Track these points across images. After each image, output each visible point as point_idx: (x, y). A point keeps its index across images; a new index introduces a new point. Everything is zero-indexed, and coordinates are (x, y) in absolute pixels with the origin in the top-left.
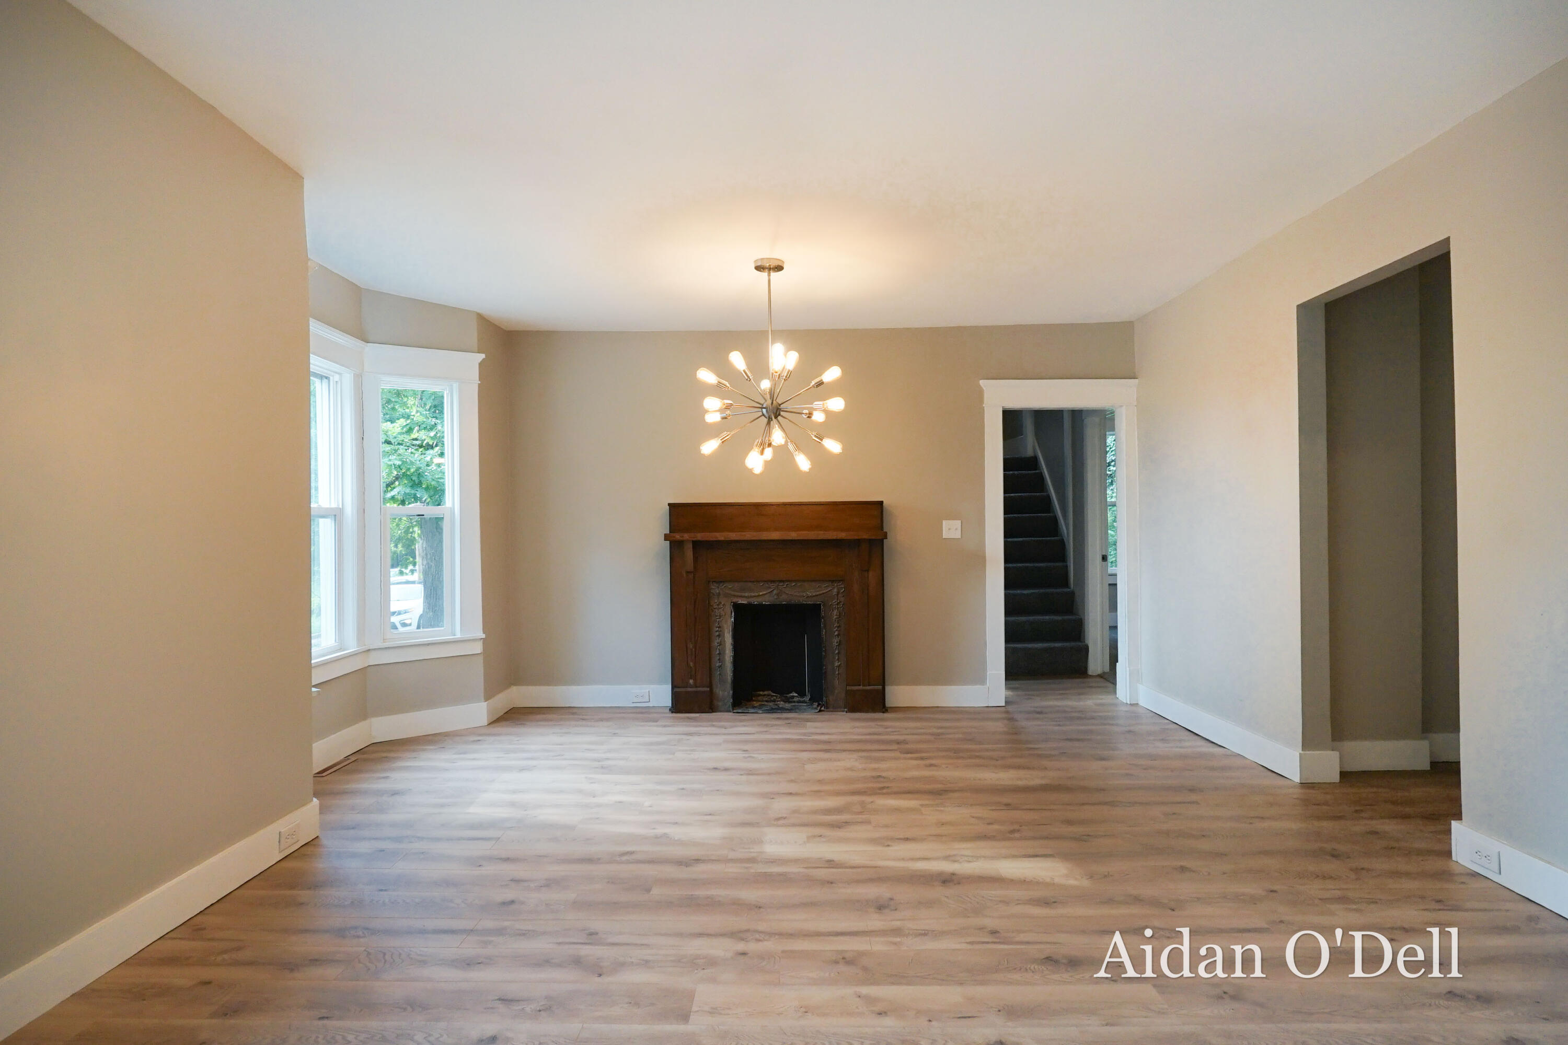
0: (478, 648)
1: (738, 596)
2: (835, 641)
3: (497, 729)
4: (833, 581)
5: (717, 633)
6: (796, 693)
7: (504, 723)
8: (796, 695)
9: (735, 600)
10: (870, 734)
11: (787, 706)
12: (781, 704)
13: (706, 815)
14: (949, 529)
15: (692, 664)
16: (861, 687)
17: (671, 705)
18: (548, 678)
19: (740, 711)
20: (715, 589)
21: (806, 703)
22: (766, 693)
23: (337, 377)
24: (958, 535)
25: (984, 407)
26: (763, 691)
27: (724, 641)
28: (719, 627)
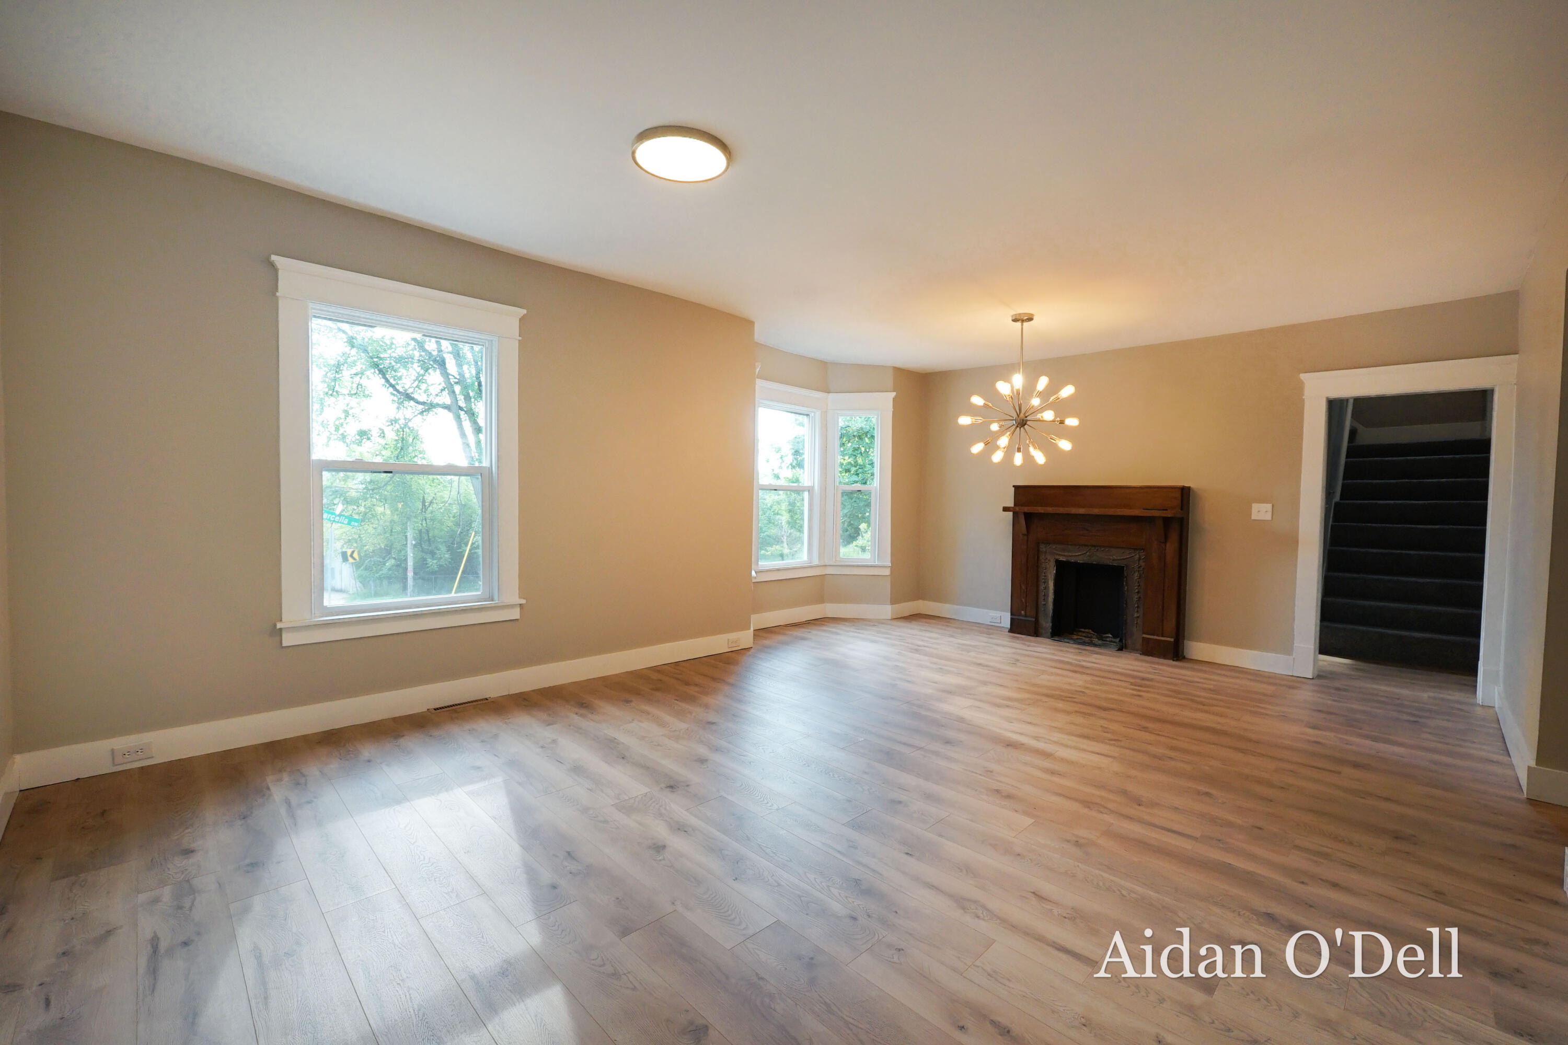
0: (887, 572)
1: (1059, 555)
2: (1136, 597)
3: (895, 623)
4: (1135, 549)
5: (1044, 580)
6: (1112, 635)
7: (903, 620)
8: (1111, 636)
9: (1057, 557)
10: (1134, 671)
11: (1100, 642)
12: (1096, 641)
13: (933, 682)
14: (1259, 511)
15: (1023, 600)
16: (1155, 637)
17: (1009, 627)
18: (939, 597)
19: (1056, 639)
20: (1043, 548)
21: (1116, 643)
22: (1087, 630)
23: (813, 414)
24: (1268, 517)
25: (1304, 399)
26: (1085, 629)
27: (1049, 587)
28: (1045, 576)
